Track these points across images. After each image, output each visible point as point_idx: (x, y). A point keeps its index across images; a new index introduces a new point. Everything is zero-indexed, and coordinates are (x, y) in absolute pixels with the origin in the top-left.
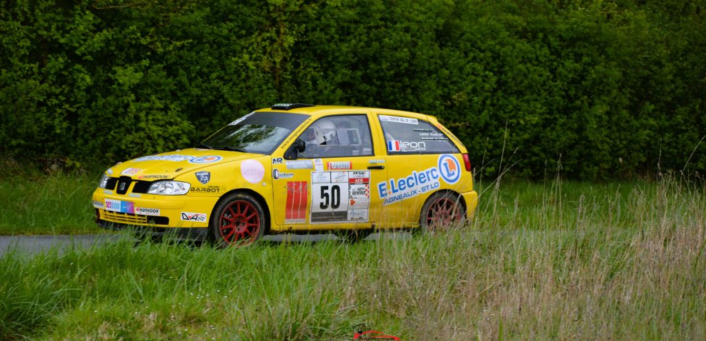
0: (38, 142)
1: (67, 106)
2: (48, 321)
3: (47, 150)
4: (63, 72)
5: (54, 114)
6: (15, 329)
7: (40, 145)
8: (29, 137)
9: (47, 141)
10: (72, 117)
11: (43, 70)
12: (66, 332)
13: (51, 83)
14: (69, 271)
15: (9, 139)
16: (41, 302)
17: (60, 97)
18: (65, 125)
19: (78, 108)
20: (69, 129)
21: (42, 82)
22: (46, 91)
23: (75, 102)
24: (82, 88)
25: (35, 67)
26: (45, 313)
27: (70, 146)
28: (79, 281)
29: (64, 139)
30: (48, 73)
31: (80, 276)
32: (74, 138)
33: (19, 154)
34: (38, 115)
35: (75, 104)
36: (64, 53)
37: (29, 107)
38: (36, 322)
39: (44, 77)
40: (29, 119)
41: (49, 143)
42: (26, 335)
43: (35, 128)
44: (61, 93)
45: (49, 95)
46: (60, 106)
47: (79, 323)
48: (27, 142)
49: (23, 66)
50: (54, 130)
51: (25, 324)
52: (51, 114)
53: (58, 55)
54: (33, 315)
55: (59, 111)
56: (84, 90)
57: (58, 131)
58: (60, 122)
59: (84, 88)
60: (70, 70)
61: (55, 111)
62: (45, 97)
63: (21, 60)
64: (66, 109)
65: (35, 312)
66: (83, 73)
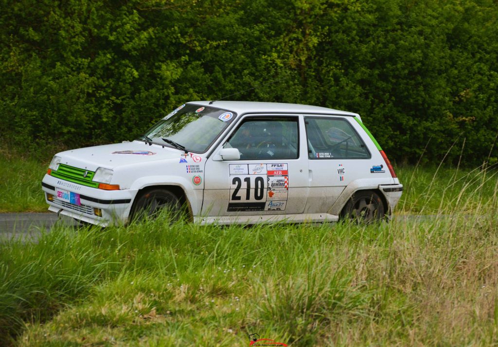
1: (113, 98)
2: (90, 291)
3: (94, 137)
4: (110, 67)
5: (101, 105)
6: (59, 298)
7: (87, 132)
8: (78, 125)
9: (94, 128)
10: (117, 108)
11: (93, 64)
12: (104, 300)
13: (99, 76)
14: (110, 246)
15: (60, 126)
16: (83, 274)
17: (106, 89)
18: (111, 114)
19: (123, 99)
20: (114, 118)
21: (91, 75)
22: (95, 84)
23: (121, 94)
24: (127, 81)
25: (86, 61)
26: (87, 284)
27: (115, 133)
28: (119, 255)
29: (110, 127)
30: (96, 67)
31: (119, 251)
32: (119, 126)
33: (69, 139)
34: (88, 105)
35: (120, 96)
36: (111, 49)
37: (79, 98)
38: (79, 292)
39: (92, 71)
40: (79, 109)
41: (96, 131)
42: (70, 304)
43: (84, 117)
44: (108, 86)
45: (98, 88)
46: (108, 98)
47: (117, 293)
48: (76, 129)
49: (75, 60)
50: (101, 118)
51: (69, 293)
52: (99, 104)
53: (106, 51)
54: (76, 285)
55: (106, 102)
56: (130, 83)
57: (105, 120)
58: (107, 112)
59: (130, 81)
60: (117, 64)
61: (103, 102)
62: (94, 89)
63: (74, 55)
64: (113, 101)
65: (77, 282)
66: (129, 67)
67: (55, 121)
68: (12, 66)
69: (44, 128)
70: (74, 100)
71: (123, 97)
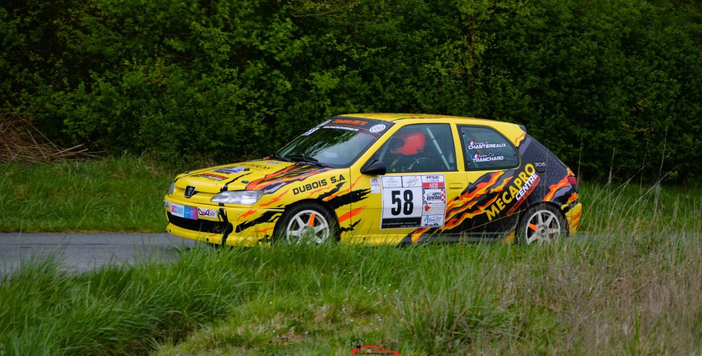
0: (237, 144)
1: (265, 109)
3: (245, 152)
4: (262, 78)
5: (252, 117)
7: (239, 146)
8: (228, 139)
9: (246, 142)
10: (270, 120)
11: (243, 75)
13: (250, 87)
15: (208, 141)
17: (259, 101)
18: (263, 127)
19: (276, 112)
20: (267, 132)
21: (241, 87)
22: (245, 95)
23: (273, 106)
24: (281, 93)
25: (235, 71)
29: (262, 141)
30: (248, 78)
32: (272, 141)
33: (219, 155)
34: (237, 118)
35: (272, 108)
36: (263, 59)
37: (228, 110)
39: (243, 82)
40: (229, 122)
41: (248, 145)
43: (234, 131)
44: (260, 97)
45: (248, 99)
46: (258, 109)
48: (226, 143)
49: (223, 71)
50: (253, 132)
52: (250, 117)
53: (257, 61)
55: (257, 114)
56: (283, 95)
57: (257, 134)
58: (259, 124)
59: (283, 92)
60: (269, 75)
61: (254, 115)
62: (244, 101)
63: (221, 65)
64: (264, 112)
66: (282, 78)
67: (203, 135)
68: (156, 78)
69: (192, 143)
70: (223, 113)
71: (276, 109)
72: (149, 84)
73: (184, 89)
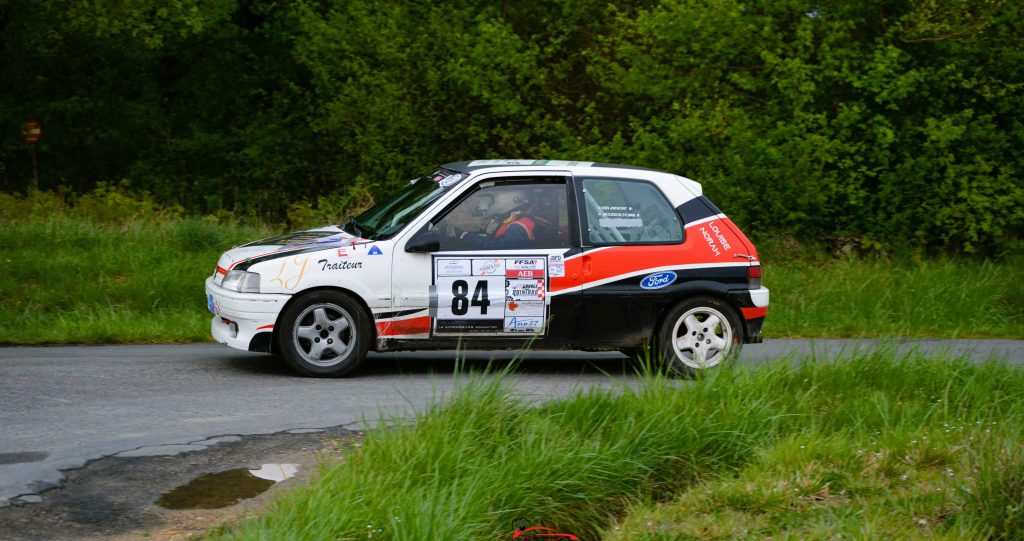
67: (779, 205)
68: (717, 126)
69: (764, 215)
70: (805, 174)
71: (879, 168)
72: (707, 134)
73: (753, 142)
